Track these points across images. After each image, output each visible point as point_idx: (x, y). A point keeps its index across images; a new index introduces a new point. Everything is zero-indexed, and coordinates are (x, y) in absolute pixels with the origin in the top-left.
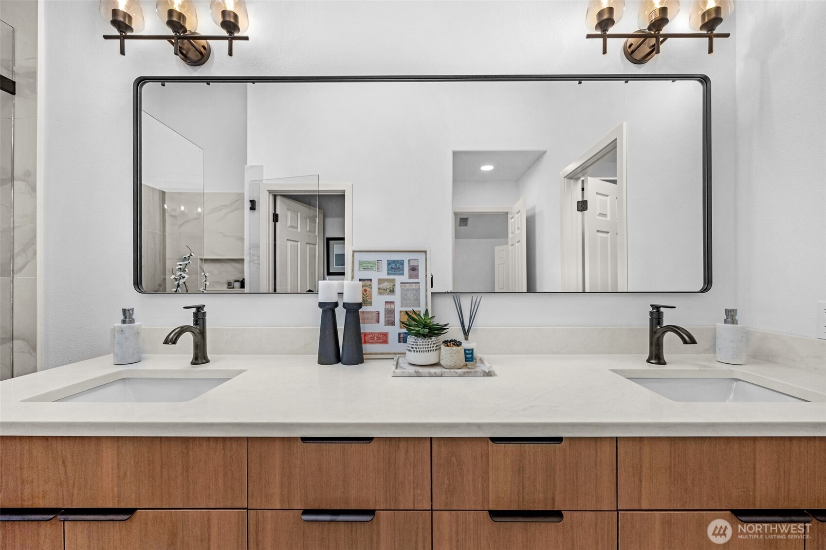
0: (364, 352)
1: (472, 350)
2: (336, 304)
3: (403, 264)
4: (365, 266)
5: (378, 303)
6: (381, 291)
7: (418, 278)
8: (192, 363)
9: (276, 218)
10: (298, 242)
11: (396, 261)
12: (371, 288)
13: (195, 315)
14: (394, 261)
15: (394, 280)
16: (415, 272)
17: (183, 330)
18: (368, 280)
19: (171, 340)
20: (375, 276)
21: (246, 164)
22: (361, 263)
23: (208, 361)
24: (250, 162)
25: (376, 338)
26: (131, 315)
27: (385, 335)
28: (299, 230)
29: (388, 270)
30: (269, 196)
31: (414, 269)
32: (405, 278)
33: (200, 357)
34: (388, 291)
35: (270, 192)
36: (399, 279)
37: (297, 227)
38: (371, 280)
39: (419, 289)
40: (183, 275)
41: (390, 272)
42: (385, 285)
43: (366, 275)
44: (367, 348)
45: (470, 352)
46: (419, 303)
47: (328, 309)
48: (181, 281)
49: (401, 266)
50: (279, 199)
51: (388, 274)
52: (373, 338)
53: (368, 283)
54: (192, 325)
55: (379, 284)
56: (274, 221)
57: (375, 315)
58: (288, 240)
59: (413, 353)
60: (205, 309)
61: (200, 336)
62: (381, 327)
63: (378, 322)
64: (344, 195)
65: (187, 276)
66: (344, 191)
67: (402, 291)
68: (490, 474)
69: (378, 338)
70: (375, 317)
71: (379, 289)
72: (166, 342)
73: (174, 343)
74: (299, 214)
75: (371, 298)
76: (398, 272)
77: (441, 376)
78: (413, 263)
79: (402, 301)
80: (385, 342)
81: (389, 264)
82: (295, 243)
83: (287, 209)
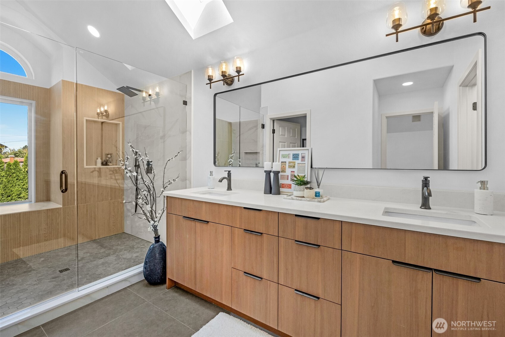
0: (281, 191)
1: (319, 192)
2: (271, 171)
3: (298, 155)
4: (284, 156)
5: (288, 172)
6: (290, 167)
7: (305, 161)
8: (227, 190)
9: (274, 131)
10: (285, 142)
11: (296, 154)
12: (286, 165)
13: (228, 174)
14: (295, 154)
15: (295, 162)
16: (304, 159)
17: (224, 178)
18: (285, 162)
19: (221, 181)
20: (287, 160)
21: (261, 107)
22: (282, 155)
23: (231, 190)
24: (262, 106)
25: (286, 186)
26: (212, 173)
27: (290, 185)
28: (286, 136)
29: (293, 158)
30: (271, 121)
31: (303, 157)
32: (299, 161)
33: (229, 188)
34: (292, 167)
35: (271, 119)
36: (297, 162)
37: (285, 135)
38: (286, 162)
39: (305, 166)
40: (232, 160)
41: (294, 159)
42: (292, 164)
43: (284, 160)
44: (282, 190)
45: (318, 193)
46: (305, 172)
47: (268, 173)
48: (231, 163)
49: (298, 156)
50: (275, 121)
51: (293, 160)
52: (285, 186)
53: (285, 163)
54: (227, 177)
55: (289, 164)
56: (273, 133)
57: (287, 176)
58: (280, 142)
59: (296, 192)
60: (231, 172)
61: (229, 181)
62: (289, 182)
63: (288, 180)
64: (306, 116)
65: (233, 161)
66: (306, 114)
67: (298, 167)
68: (296, 228)
69: (288, 186)
70: (287, 178)
71: (289, 166)
72: (219, 181)
73: (221, 182)
74: (286, 128)
75: (285, 170)
76: (297, 159)
77: (301, 200)
78: (303, 155)
79: (298, 171)
80: (290, 188)
81: (293, 155)
82: (284, 143)
83: (280, 126)
